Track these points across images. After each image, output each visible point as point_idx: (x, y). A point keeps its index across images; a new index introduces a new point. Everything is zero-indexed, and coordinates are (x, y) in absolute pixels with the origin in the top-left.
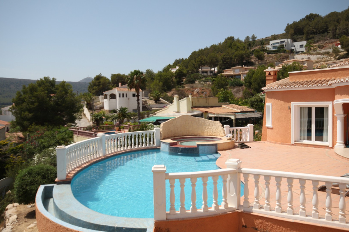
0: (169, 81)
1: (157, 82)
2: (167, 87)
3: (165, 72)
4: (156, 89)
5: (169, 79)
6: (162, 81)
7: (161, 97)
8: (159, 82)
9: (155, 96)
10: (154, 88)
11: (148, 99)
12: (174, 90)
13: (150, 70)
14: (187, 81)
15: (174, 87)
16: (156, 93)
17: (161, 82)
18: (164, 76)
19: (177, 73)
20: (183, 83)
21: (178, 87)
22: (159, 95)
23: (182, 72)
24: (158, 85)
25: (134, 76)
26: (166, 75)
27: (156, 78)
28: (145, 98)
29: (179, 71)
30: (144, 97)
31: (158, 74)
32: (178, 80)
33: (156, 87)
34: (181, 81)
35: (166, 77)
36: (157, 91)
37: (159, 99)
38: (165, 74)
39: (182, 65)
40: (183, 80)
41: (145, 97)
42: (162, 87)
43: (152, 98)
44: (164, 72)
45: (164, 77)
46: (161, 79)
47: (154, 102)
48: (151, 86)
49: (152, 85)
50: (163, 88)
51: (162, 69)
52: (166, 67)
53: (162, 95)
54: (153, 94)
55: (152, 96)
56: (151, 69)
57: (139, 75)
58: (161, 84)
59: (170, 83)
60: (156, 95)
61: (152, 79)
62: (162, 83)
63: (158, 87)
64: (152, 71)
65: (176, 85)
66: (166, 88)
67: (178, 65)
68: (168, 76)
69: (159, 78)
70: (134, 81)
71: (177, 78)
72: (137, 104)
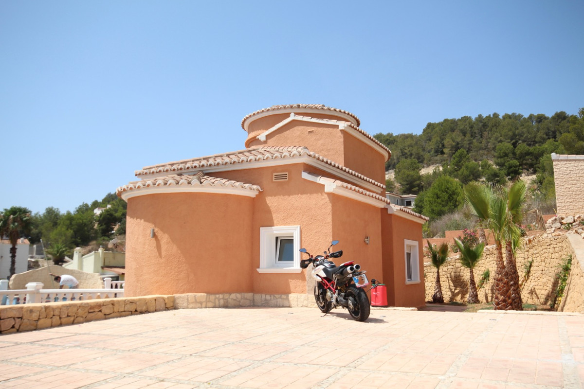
0: (86, 228)
1: (63, 229)
2: (81, 238)
3: (80, 212)
4: (60, 241)
5: (85, 225)
6: (73, 228)
7: (68, 256)
8: (67, 229)
9: (56, 253)
10: (55, 239)
11: (42, 258)
12: (94, 244)
13: (53, 209)
14: (121, 231)
15: (95, 238)
16: (58, 247)
17: (71, 229)
18: (78, 219)
19: (103, 216)
20: (113, 233)
21: (104, 240)
22: (64, 251)
23: (111, 215)
24: (65, 235)
25: (10, 216)
26: (82, 218)
27: (62, 223)
28: (37, 256)
29: (107, 213)
30: (34, 255)
31: (66, 216)
32: (104, 227)
33: (60, 238)
34: (109, 229)
35: (81, 221)
36: (60, 246)
37: (64, 258)
38: (79, 216)
39: (118, 202)
40: (113, 228)
41: (36, 254)
42: (72, 238)
43: (50, 256)
44: (78, 212)
45: (78, 221)
46: (71, 224)
47: (53, 263)
48: (51, 237)
49: (53, 235)
50: (74, 239)
51: (76, 208)
52: (83, 205)
53: (69, 252)
54: (52, 250)
55: (50, 254)
56: (56, 208)
57: (20, 214)
58: (70, 232)
59: (89, 231)
60: (58, 252)
61: (55, 224)
62: (72, 231)
63: (64, 238)
64: (57, 211)
65: (99, 235)
66: (79, 241)
67: (111, 202)
68: (84, 221)
69: (68, 222)
70: (9, 225)
71: (103, 224)
72: (10, 263)
